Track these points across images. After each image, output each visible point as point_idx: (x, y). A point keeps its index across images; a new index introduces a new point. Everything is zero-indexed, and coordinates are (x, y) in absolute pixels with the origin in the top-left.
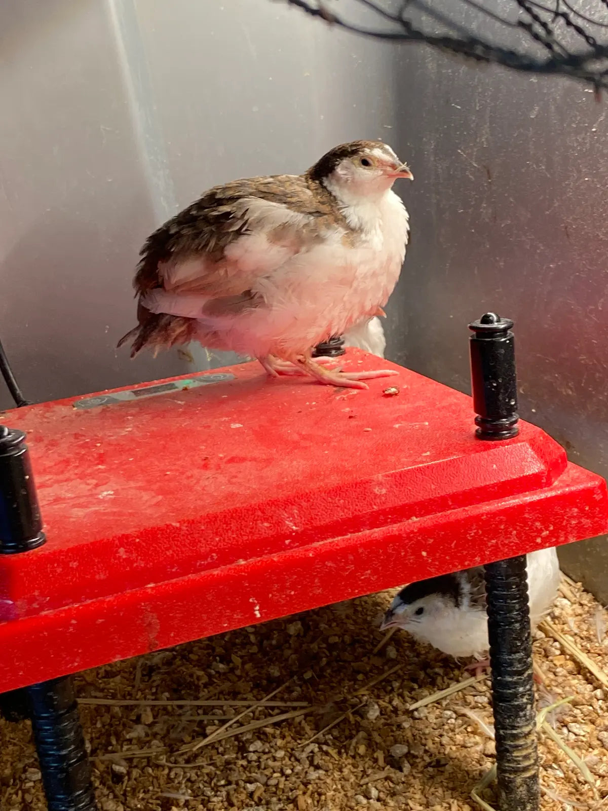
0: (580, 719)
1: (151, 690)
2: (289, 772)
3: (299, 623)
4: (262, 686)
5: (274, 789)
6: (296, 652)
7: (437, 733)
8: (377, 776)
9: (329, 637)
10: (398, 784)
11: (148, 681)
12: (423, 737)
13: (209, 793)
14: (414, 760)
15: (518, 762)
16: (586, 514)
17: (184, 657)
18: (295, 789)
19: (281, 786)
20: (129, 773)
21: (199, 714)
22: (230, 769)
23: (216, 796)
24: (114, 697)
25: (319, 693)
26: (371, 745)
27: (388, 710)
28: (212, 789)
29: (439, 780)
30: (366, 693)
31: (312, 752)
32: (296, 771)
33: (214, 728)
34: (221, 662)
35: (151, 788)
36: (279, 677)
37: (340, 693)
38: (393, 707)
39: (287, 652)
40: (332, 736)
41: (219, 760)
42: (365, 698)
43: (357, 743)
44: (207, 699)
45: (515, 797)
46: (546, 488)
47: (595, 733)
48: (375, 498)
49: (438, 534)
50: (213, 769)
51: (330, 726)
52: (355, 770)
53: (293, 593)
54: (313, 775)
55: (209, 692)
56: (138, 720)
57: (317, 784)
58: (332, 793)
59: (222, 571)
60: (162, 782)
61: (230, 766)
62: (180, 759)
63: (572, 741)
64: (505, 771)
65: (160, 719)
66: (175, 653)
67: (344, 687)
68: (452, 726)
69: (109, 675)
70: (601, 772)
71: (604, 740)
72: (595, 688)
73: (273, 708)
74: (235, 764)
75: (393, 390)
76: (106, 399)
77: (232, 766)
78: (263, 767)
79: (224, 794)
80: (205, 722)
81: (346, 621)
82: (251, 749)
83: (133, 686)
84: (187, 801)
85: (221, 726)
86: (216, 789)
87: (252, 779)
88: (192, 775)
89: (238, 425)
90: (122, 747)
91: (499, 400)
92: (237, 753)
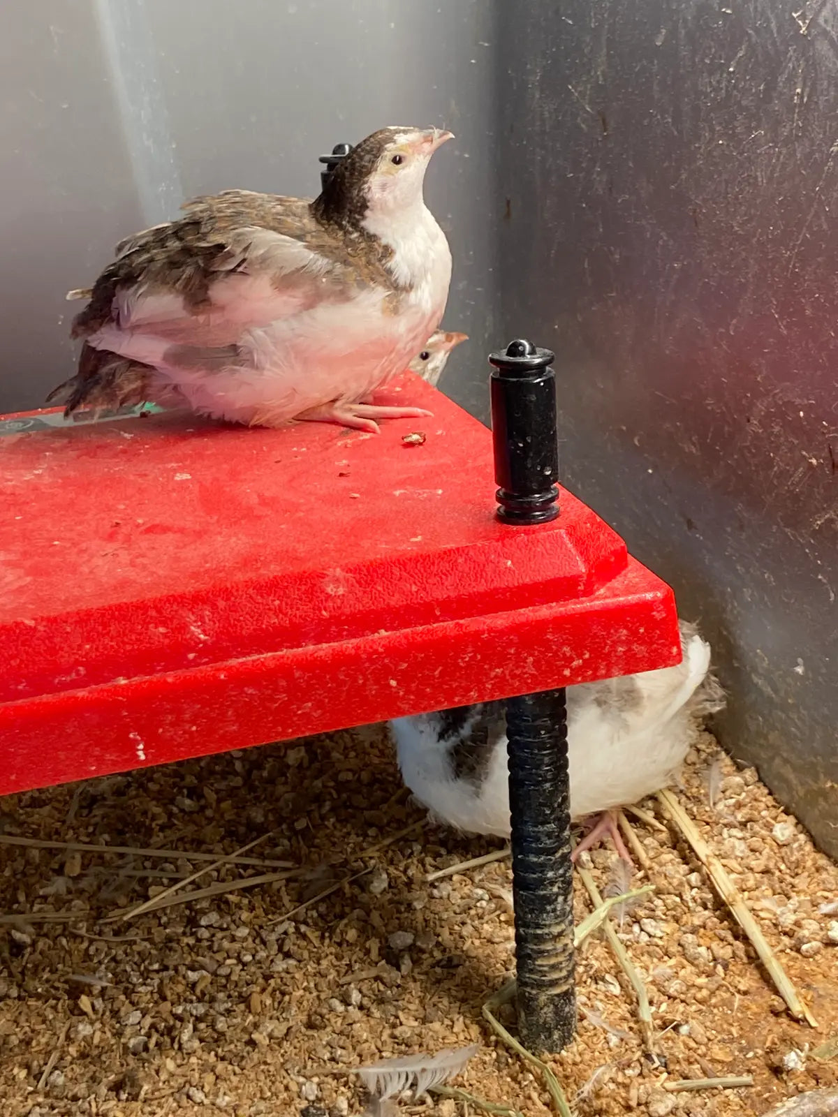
0: (659, 913)
1: (87, 828)
2: (248, 958)
3: (303, 749)
4: (235, 835)
5: (224, 981)
6: (294, 789)
7: (459, 918)
8: (364, 975)
9: (340, 771)
10: (390, 988)
11: (87, 816)
12: (437, 922)
13: (135, 980)
14: (420, 954)
15: (544, 974)
16: (639, 639)
17: (141, 786)
18: (252, 983)
19: (234, 978)
20: (34, 944)
21: (145, 868)
22: (171, 949)
23: (144, 984)
24: (35, 834)
25: (313, 849)
26: (366, 930)
27: (399, 881)
28: (142, 974)
29: (446, 987)
30: (376, 854)
31: (285, 933)
32: (257, 958)
33: (161, 888)
34: (189, 796)
35: (60, 966)
36: (262, 824)
37: (341, 852)
38: (408, 878)
39: (281, 789)
40: (317, 912)
41: (159, 934)
42: (373, 862)
43: (346, 925)
44: (158, 849)
45: (537, 1021)
46: (584, 599)
47: (676, 935)
48: (326, 601)
49: (416, 657)
50: (149, 946)
51: (316, 899)
52: (338, 963)
53: (194, 728)
54: (280, 965)
55: (165, 837)
56: (60, 871)
57: (282, 978)
58: (301, 992)
59: (90, 693)
60: (76, 959)
61: (170, 945)
62: (106, 930)
63: (643, 944)
64: (526, 984)
65: (92, 870)
66: (130, 779)
67: (348, 844)
68: (480, 911)
69: (36, 803)
70: (672, 991)
71: (686, 946)
72: (692, 871)
73: (246, 867)
74: (178, 942)
75: (415, 437)
76: (32, 422)
77: (174, 945)
78: (215, 948)
79: (156, 982)
80: (150, 880)
81: (370, 750)
82: (203, 923)
83: (64, 822)
84: (104, 989)
85: (169, 886)
86: (145, 975)
87: (197, 965)
88: (119, 952)
89: (187, 476)
90: (32, 906)
91: (527, 468)
92: (185, 927)
